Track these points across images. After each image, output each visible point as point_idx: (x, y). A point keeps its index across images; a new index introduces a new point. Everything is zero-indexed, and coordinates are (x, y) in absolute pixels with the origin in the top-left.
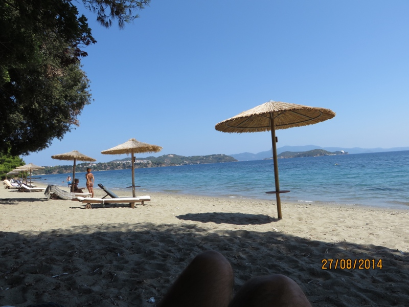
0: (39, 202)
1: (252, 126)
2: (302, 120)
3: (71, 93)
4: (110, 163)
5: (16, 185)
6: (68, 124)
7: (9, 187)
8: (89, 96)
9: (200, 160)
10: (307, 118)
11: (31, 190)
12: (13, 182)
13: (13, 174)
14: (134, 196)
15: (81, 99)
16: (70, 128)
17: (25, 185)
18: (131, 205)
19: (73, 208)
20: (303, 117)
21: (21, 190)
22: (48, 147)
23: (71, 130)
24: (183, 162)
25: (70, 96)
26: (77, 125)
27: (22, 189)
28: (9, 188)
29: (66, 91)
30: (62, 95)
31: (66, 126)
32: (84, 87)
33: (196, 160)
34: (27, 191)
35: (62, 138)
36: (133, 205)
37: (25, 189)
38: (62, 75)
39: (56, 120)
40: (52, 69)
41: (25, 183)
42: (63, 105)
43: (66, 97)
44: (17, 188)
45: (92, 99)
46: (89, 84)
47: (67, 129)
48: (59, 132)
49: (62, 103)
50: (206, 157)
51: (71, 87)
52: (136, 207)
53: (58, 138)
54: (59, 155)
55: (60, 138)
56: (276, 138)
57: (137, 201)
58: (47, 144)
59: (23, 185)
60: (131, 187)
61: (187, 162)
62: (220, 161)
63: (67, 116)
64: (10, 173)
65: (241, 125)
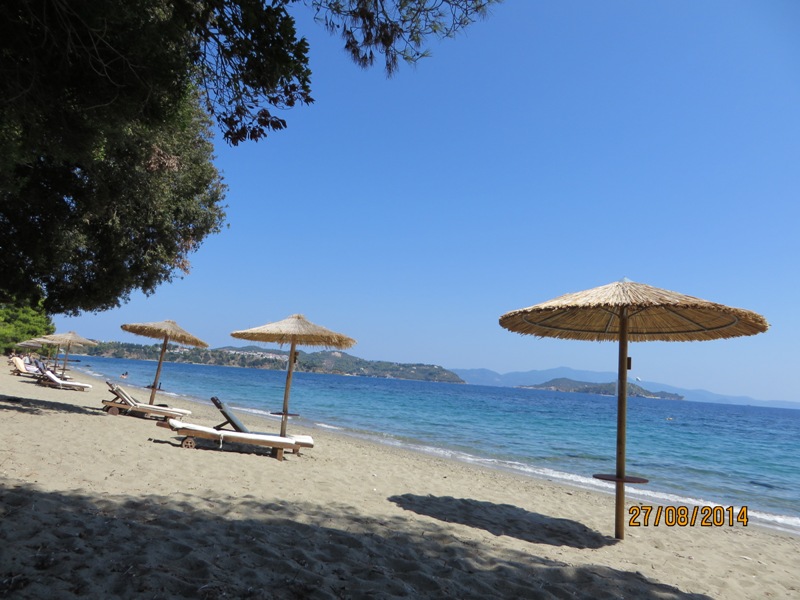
0: (83, 415)
1: (569, 326)
2: (681, 329)
3: (189, 205)
4: (216, 351)
5: (33, 369)
6: (169, 267)
7: (18, 373)
8: (220, 216)
9: (392, 370)
10: (693, 327)
11: (63, 385)
12: (28, 362)
13: (29, 346)
14: (283, 435)
15: (205, 221)
16: (171, 274)
17: (53, 372)
18: (274, 452)
19: (156, 441)
20: (686, 322)
21: (43, 381)
22: (119, 306)
23: (173, 279)
24: (358, 369)
25: (185, 211)
26: (185, 270)
27: (45, 380)
28: (19, 375)
29: (179, 200)
30: (169, 207)
31: (163, 271)
32: (215, 197)
33: (384, 370)
34: (54, 385)
35: (153, 292)
36: (281, 454)
37: (51, 380)
38: (176, 170)
39: (150, 255)
40: (159, 154)
41: (52, 369)
42: (168, 228)
43: (177, 211)
44: (34, 377)
45: (225, 223)
46: (226, 193)
47: (166, 277)
48: (148, 279)
49: (167, 224)
50: (404, 366)
51: (189, 195)
52: (285, 459)
53: (144, 291)
54: (138, 324)
55: (149, 291)
56: (629, 359)
57: (288, 445)
58: (119, 299)
59: (49, 373)
60: (280, 414)
61: (366, 372)
62: (430, 377)
63: (171, 250)
64: (25, 343)
65: (549, 321)
